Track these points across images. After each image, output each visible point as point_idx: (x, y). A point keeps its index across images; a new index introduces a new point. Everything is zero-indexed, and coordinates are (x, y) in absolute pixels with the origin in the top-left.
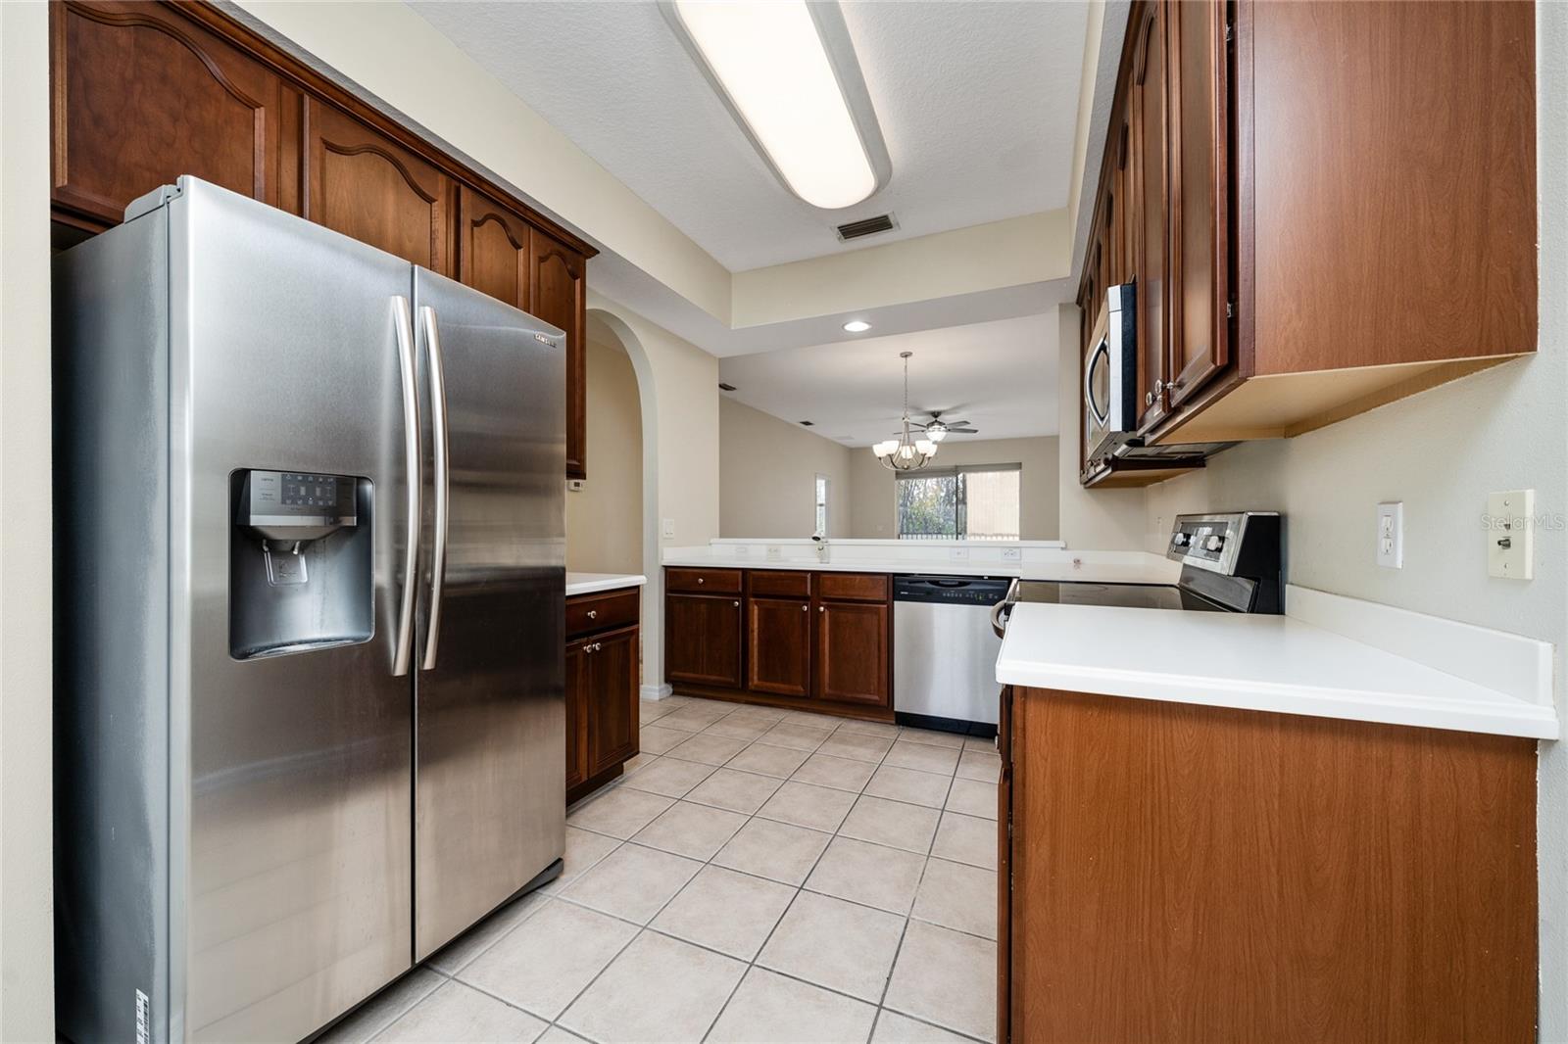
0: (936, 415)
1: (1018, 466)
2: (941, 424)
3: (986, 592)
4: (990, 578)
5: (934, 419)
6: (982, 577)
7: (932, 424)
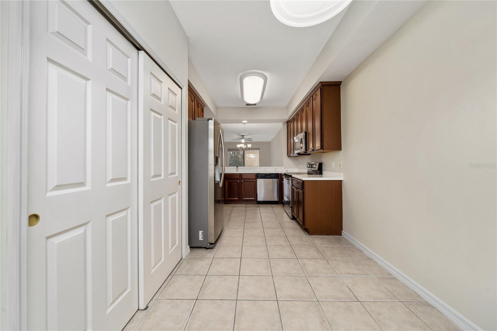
0: (243, 136)
1: (259, 149)
2: (244, 138)
3: (274, 176)
4: (275, 174)
5: (242, 137)
6: (273, 174)
7: (242, 138)
